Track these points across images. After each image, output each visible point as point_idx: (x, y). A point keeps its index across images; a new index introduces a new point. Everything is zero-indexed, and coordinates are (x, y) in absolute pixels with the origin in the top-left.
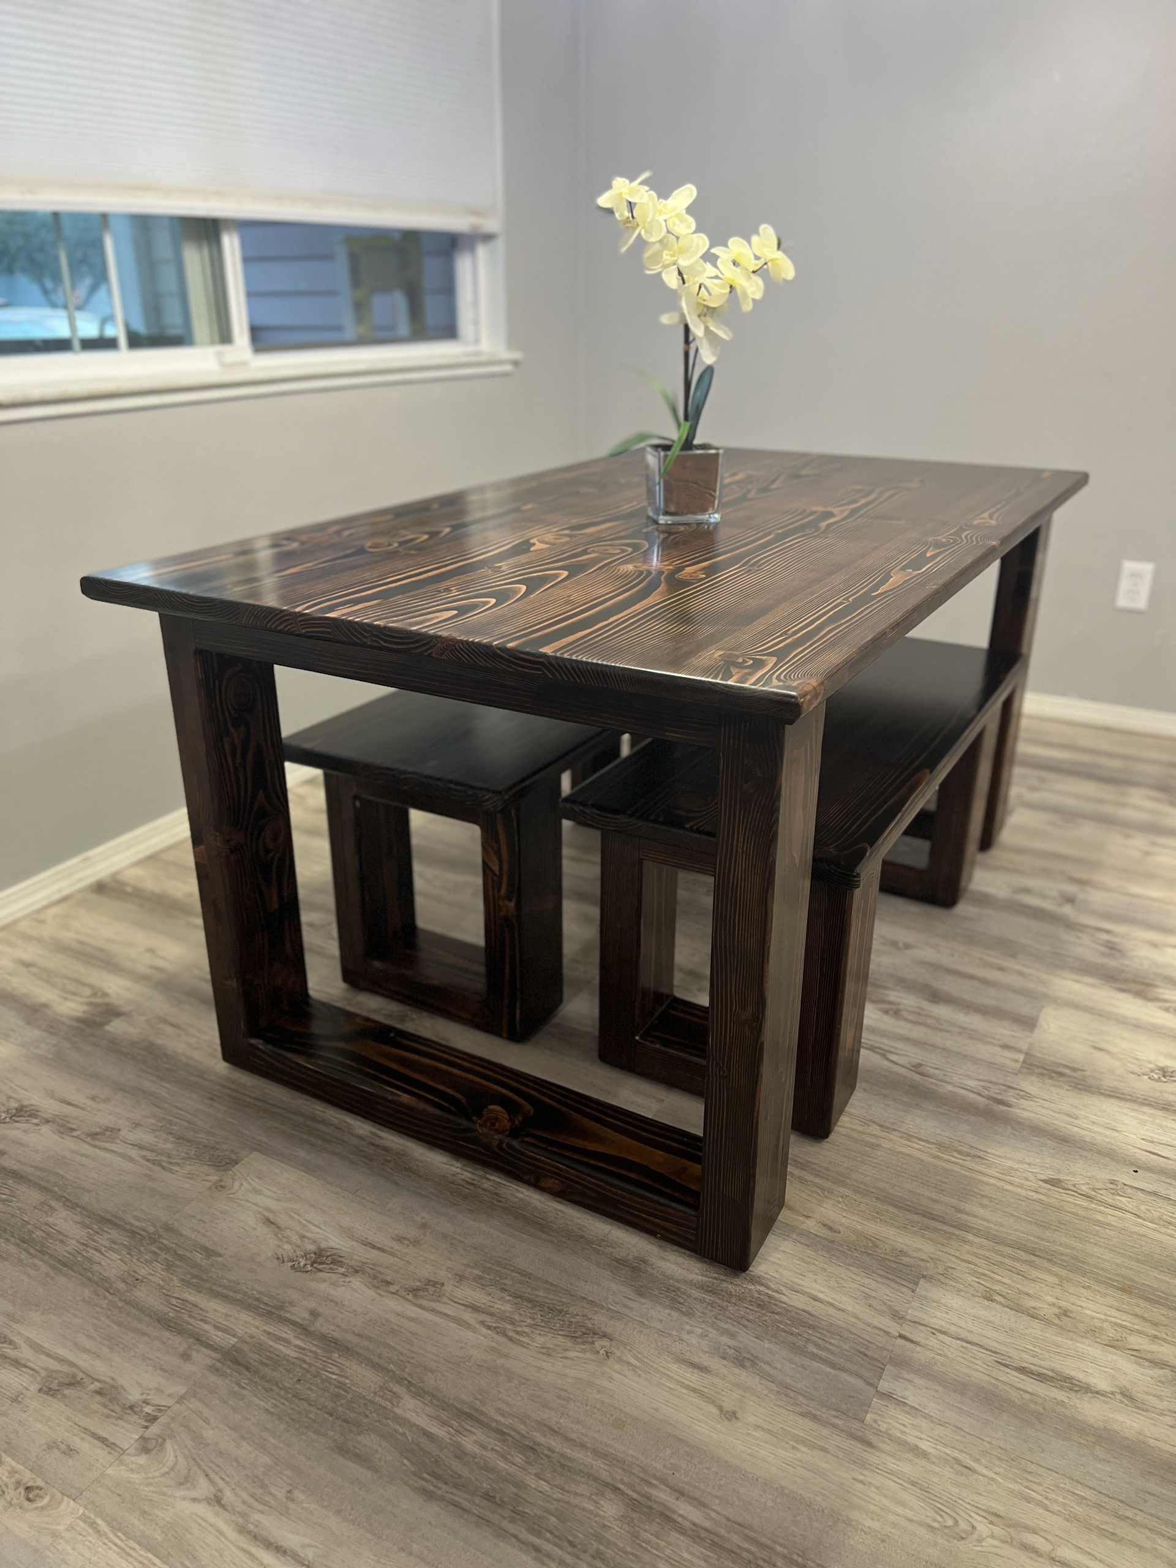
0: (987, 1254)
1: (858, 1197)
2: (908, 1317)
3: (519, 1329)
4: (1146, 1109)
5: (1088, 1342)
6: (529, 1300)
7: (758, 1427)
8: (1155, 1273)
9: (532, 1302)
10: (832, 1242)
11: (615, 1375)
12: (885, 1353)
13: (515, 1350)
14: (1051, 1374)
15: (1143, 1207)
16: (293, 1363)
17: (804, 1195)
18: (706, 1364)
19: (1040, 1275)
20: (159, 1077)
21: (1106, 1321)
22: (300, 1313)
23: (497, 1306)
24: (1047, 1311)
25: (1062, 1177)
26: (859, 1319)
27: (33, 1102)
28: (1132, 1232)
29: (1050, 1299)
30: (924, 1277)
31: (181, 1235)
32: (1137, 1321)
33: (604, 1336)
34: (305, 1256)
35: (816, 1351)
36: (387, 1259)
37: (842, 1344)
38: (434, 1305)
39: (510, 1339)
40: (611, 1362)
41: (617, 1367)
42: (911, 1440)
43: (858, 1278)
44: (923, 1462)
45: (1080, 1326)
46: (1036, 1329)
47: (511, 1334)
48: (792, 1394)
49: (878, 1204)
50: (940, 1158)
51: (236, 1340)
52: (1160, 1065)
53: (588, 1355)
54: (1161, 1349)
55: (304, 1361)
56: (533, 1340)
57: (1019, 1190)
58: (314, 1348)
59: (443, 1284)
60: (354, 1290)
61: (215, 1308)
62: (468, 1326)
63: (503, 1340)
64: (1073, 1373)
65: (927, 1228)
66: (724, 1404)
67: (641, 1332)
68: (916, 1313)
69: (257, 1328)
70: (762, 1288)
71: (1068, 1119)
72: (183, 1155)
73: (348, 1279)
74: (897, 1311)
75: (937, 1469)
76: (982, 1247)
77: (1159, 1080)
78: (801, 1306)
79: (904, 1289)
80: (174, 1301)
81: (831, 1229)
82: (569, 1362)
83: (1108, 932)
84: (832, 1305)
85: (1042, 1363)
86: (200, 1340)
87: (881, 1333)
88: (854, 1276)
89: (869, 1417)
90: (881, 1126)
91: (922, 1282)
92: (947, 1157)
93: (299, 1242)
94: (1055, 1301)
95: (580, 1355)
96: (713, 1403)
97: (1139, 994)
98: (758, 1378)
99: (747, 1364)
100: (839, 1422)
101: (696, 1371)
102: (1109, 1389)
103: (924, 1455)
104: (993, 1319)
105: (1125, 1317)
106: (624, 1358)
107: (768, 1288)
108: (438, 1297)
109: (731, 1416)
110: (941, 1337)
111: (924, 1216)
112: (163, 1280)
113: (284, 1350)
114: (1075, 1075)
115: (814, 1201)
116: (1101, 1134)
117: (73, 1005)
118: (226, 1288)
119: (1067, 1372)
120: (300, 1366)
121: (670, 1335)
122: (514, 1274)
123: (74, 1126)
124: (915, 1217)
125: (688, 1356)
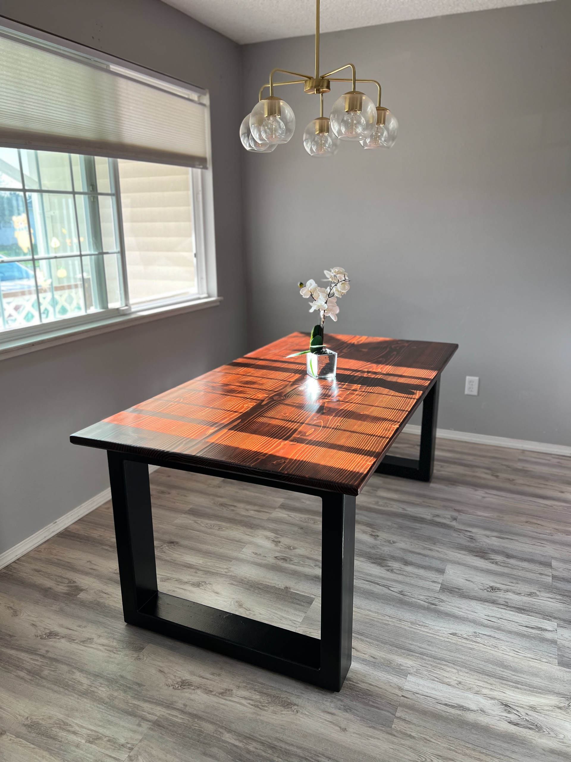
0: (431, 663)
1: (383, 645)
2: (404, 689)
3: (263, 705)
4: (486, 603)
5: (468, 693)
6: (265, 694)
7: (354, 733)
8: (491, 666)
9: (267, 695)
10: (375, 663)
11: (301, 719)
12: (397, 703)
13: (263, 713)
14: (456, 705)
15: (486, 641)
16: (180, 724)
17: (363, 646)
18: (333, 712)
19: (451, 670)
20: (104, 616)
21: (474, 685)
22: (180, 705)
23: (254, 697)
24: (453, 683)
25: (457, 632)
26: (387, 691)
27: (55, 630)
28: (483, 651)
29: (455, 678)
30: (409, 673)
31: (127, 679)
32: (485, 683)
33: (295, 705)
34: (177, 683)
35: (373, 704)
36: (209, 682)
37: (382, 701)
38: (230, 698)
39: (261, 709)
40: (299, 714)
41: (301, 716)
42: (409, 733)
43: (386, 676)
44: (413, 740)
45: (465, 687)
46: (450, 689)
47: (260, 707)
48: (366, 720)
49: (390, 647)
50: (412, 628)
51: (157, 717)
52: (491, 585)
53: (290, 712)
54: (493, 693)
55: (185, 723)
56: (269, 708)
57: (441, 638)
58: (187, 718)
59: (232, 690)
60: (199, 695)
61: (146, 706)
62: (244, 705)
63: (258, 709)
64: (463, 704)
65: (409, 655)
66: (341, 726)
67: (308, 702)
68: (407, 687)
69: (164, 712)
70: (351, 682)
71: (458, 609)
72: (121, 647)
73: (196, 691)
74: (400, 687)
75: (418, 742)
76: (429, 661)
77: (490, 592)
78: (366, 688)
79: (403, 679)
80: (130, 704)
81: (374, 658)
82: (283, 715)
83: (470, 532)
84: (377, 686)
85: (453, 702)
86: (144, 719)
87: (395, 695)
88: (384, 675)
89: (393, 726)
90: (389, 616)
91: (409, 675)
92: (414, 627)
93: (174, 678)
94: (456, 679)
95: (287, 712)
96: (337, 725)
97: (482, 557)
98: (353, 715)
99: (348, 711)
100: (383, 729)
101: (330, 715)
102: (476, 709)
103: (413, 737)
104: (435, 687)
105: (481, 682)
106: (304, 712)
107: (353, 682)
108: (231, 696)
109: (345, 730)
110: (417, 695)
111: (408, 650)
112: (124, 697)
113: (176, 720)
114: (460, 591)
115: (367, 647)
116: (470, 614)
117: (62, 587)
118: (149, 698)
119: (461, 704)
120: (184, 725)
121: (319, 702)
122: (258, 684)
123: (74, 639)
124: (405, 651)
125: (327, 710)
